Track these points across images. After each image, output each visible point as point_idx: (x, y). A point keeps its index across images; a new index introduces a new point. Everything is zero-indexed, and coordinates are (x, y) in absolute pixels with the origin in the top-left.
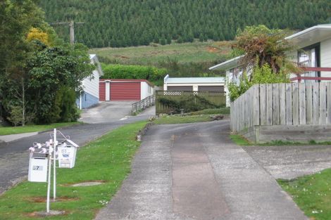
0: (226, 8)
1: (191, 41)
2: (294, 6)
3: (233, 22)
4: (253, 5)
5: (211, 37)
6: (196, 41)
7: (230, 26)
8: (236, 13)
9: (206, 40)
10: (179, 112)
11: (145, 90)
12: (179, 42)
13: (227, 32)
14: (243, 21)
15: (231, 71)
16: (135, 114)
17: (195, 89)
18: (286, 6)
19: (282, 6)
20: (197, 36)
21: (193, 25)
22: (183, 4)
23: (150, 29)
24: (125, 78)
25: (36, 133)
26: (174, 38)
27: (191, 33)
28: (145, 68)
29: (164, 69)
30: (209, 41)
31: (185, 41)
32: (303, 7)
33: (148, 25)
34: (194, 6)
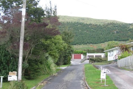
0: (95, 36)
1: (86, 44)
2: (112, 35)
3: (97, 39)
4: (102, 35)
5: (91, 43)
6: (88, 44)
7: (96, 40)
8: (97, 37)
9: (90, 44)
10: (95, 62)
11: (82, 56)
12: (84, 44)
13: (95, 42)
14: (99, 39)
15: (109, 52)
16: (82, 62)
17: (94, 56)
18: (110, 35)
19: (109, 35)
20: (88, 43)
21: (87, 40)
22: (84, 35)
23: (77, 41)
24: (76, 53)
25: (66, 67)
26: (82, 43)
27: (86, 42)
28: (81, 51)
29: (86, 51)
30: (91, 44)
31: (85, 44)
32: (114, 36)
33: (76, 40)
34: (87, 36)
